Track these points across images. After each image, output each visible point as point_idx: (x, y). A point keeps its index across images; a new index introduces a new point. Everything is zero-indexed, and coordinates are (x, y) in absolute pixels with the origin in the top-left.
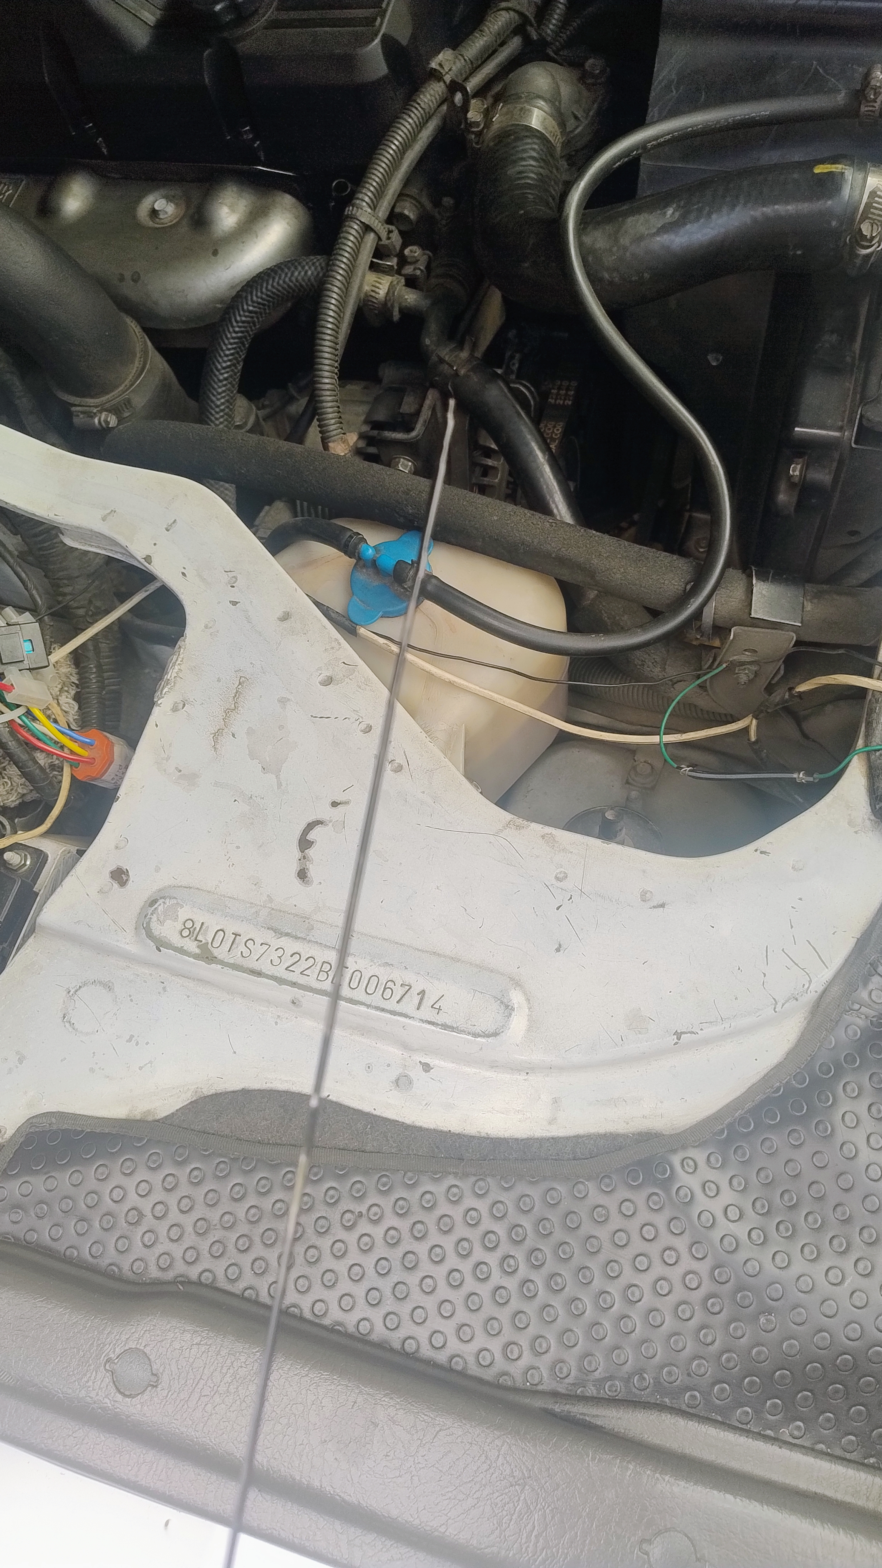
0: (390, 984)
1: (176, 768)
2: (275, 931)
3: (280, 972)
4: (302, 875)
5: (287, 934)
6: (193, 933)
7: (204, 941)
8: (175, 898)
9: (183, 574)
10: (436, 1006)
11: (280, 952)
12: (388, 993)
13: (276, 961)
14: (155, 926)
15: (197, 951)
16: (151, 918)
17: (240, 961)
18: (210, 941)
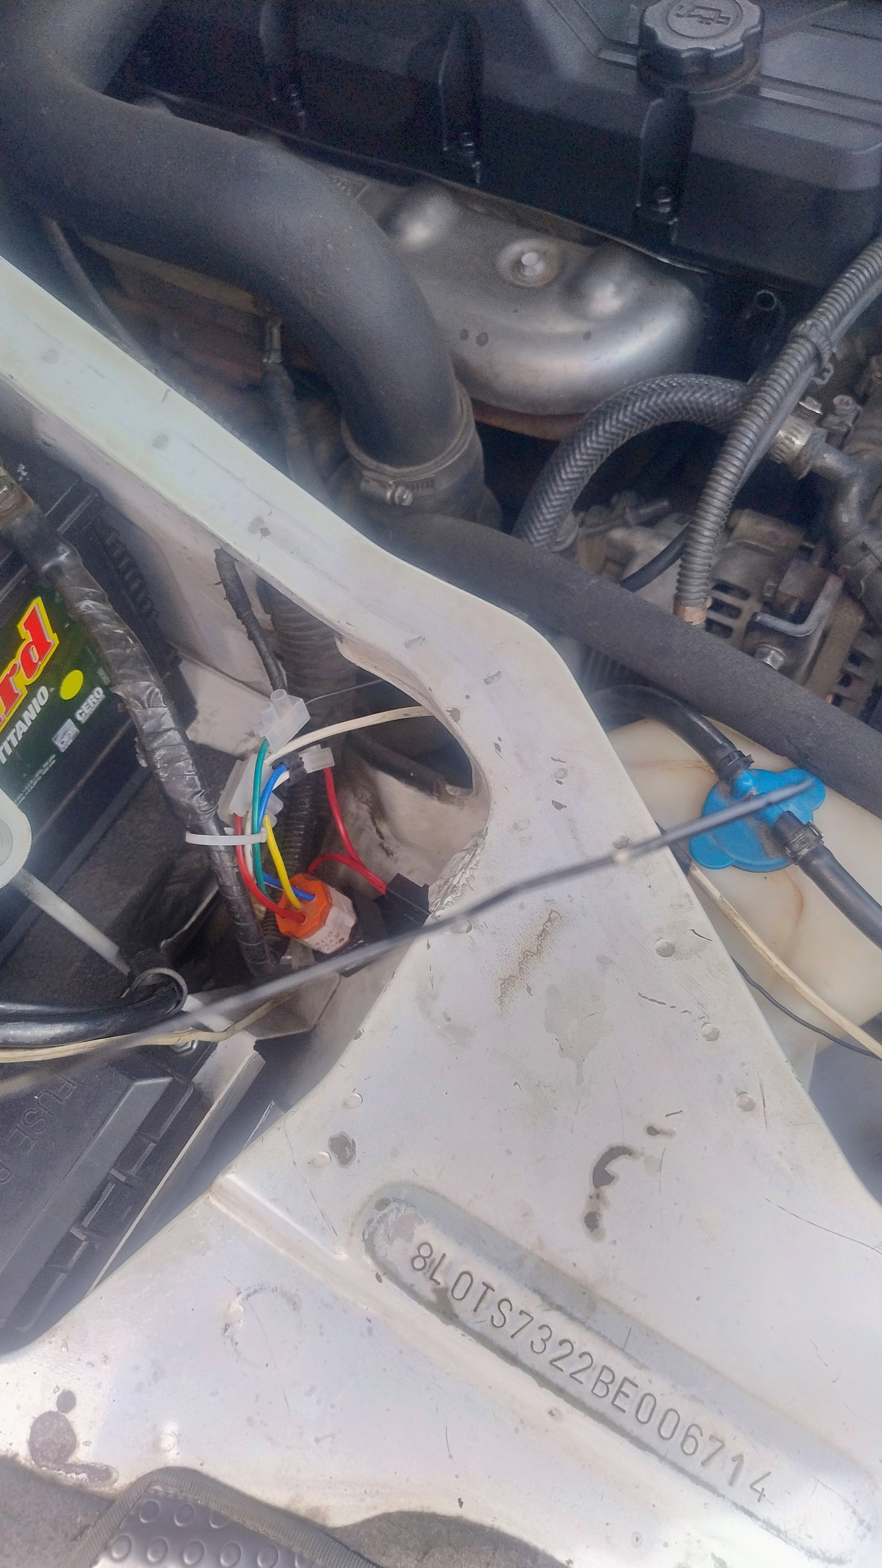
0: (694, 1431)
1: (445, 1014)
2: (544, 1297)
3: (541, 1363)
4: (592, 1221)
5: (559, 1308)
6: (430, 1266)
7: (442, 1284)
8: (413, 1206)
9: (498, 747)
10: (758, 1487)
11: (545, 1333)
12: (689, 1447)
13: (538, 1347)
14: (380, 1241)
15: (432, 1297)
16: (376, 1228)
17: (489, 1331)
18: (451, 1285)
